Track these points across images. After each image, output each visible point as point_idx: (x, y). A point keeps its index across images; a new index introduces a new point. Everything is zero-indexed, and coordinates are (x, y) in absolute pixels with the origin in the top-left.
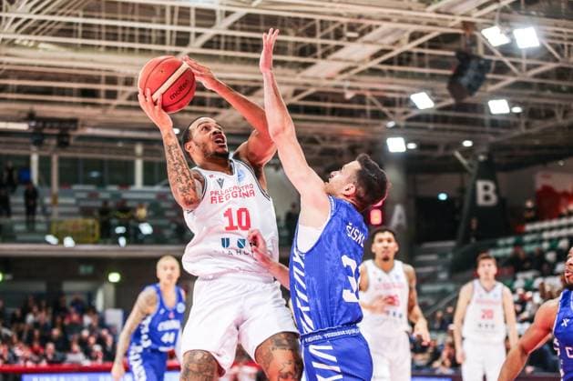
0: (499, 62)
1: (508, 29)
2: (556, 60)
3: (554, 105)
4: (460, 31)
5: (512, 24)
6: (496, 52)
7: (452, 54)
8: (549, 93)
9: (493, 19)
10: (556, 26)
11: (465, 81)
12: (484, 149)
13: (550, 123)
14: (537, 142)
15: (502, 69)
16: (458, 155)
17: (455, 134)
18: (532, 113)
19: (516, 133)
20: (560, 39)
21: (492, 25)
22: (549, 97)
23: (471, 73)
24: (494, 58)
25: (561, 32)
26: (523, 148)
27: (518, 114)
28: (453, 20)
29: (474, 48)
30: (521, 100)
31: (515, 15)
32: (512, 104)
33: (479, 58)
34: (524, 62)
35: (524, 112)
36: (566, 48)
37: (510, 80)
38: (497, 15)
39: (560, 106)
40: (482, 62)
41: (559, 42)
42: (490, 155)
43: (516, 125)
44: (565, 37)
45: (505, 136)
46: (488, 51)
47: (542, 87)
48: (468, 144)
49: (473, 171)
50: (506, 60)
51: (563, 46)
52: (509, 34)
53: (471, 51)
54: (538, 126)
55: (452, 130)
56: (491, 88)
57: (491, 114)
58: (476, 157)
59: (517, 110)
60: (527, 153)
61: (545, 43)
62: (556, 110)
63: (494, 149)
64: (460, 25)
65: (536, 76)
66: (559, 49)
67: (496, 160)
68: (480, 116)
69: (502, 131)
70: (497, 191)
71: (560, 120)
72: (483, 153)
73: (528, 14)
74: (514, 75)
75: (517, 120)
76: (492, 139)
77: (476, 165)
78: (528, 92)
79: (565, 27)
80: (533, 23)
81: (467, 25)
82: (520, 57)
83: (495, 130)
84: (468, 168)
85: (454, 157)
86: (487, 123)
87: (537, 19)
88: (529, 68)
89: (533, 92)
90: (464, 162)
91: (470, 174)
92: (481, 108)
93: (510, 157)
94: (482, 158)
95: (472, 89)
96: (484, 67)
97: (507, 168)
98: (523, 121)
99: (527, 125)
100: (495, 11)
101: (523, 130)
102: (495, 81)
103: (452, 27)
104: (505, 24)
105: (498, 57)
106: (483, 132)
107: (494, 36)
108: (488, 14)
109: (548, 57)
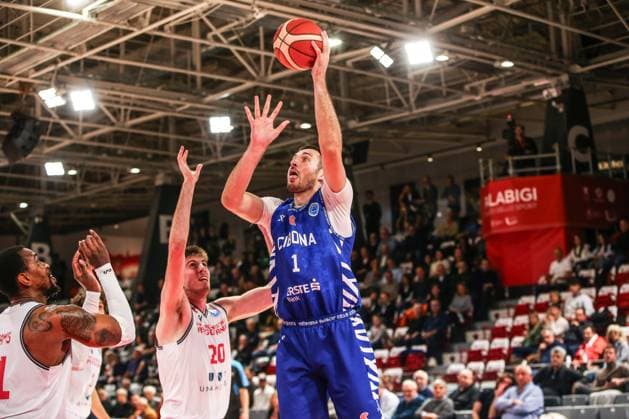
0: (56, 124)
1: (64, 92)
2: (113, 124)
3: (110, 169)
4: (18, 92)
5: (68, 86)
6: (54, 114)
7: (9, 114)
8: (104, 156)
9: (50, 80)
10: (112, 89)
11: (19, 142)
12: (40, 211)
13: (106, 187)
14: (93, 205)
15: (59, 131)
16: (13, 216)
17: (11, 196)
18: (88, 176)
19: (72, 196)
20: (117, 103)
21: (48, 86)
22: (105, 161)
23: (26, 134)
24: (52, 120)
25: (119, 96)
26: (79, 211)
27: (74, 177)
28: (11, 80)
29: (32, 110)
30: (78, 163)
31: (72, 77)
32: (68, 167)
33: (35, 120)
34: (81, 125)
35: (80, 174)
36: (122, 112)
37: (66, 142)
38: (54, 76)
39: (116, 170)
40: (37, 123)
41: (116, 106)
42: (45, 218)
43: (72, 188)
44: (122, 101)
45: (62, 198)
46: (46, 112)
47: (99, 150)
48: (23, 205)
49: (28, 233)
50: (63, 123)
51: (119, 110)
52: (65, 96)
53: (29, 112)
54: (95, 189)
55: (9, 192)
56: (48, 150)
57: (46, 176)
58: (32, 219)
59: (73, 172)
60: (83, 216)
61: (102, 106)
62: (112, 174)
63: (50, 211)
64: (17, 85)
65: (92, 139)
66: (115, 113)
67: (52, 223)
68: (37, 178)
69: (59, 194)
70: (52, 254)
71: (115, 184)
72: (38, 216)
73: (85, 77)
74: (71, 138)
75: (73, 182)
76: (48, 201)
77: (31, 227)
78: (84, 155)
79: (121, 91)
80: (90, 87)
81: (23, 86)
82: (78, 120)
83: (51, 192)
84: (24, 230)
85: (10, 218)
86: (43, 184)
87: (93, 83)
88: (85, 131)
89: (89, 155)
90: (19, 223)
91: (26, 237)
92: (37, 170)
93: (66, 219)
94: (37, 220)
95: (26, 150)
96: (40, 129)
97: (63, 231)
98: (79, 183)
99: (83, 188)
100: (53, 72)
101: (79, 193)
102: (51, 143)
103: (9, 88)
104: (62, 86)
105: (55, 119)
106: (39, 194)
107: (50, 98)
108: (44, 75)
109: (105, 121)
